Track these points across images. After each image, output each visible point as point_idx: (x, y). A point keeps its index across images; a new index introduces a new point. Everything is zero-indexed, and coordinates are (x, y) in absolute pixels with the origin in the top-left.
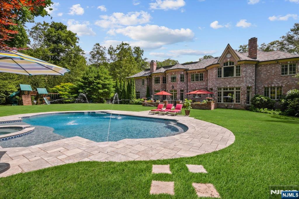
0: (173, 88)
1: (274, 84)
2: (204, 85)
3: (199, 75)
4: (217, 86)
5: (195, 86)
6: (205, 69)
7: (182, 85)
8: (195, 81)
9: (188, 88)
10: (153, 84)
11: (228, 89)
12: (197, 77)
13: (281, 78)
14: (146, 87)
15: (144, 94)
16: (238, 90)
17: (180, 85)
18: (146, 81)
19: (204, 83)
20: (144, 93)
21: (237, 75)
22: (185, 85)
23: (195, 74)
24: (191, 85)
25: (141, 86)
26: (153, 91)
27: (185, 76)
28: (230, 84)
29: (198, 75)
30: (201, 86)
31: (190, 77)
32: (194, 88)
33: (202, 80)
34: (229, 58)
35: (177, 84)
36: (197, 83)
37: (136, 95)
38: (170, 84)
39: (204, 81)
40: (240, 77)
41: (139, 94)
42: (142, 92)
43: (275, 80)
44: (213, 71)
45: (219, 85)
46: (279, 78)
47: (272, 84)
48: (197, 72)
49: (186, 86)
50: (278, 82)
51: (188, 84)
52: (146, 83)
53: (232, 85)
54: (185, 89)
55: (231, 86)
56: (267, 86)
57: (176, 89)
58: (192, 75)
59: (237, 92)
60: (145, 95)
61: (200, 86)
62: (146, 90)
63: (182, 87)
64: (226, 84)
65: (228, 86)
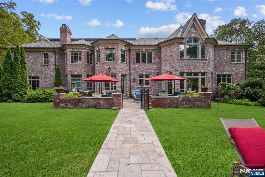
0: (109, 71)
1: (226, 71)
2: (154, 69)
3: (147, 55)
4: (180, 69)
5: (142, 69)
6: (157, 47)
7: (123, 67)
8: (141, 63)
9: (131, 72)
10: (69, 62)
11: (193, 75)
12: (144, 57)
13: (231, 65)
14: (52, 67)
15: (48, 80)
16: (203, 77)
17: (121, 67)
18: (54, 57)
19: (154, 66)
20: (49, 78)
21: (202, 57)
22: (127, 68)
23: (141, 53)
24: (136, 68)
25: (42, 66)
26: (69, 76)
27: (127, 54)
28: (195, 68)
29: (145, 54)
30: (150, 71)
31: (135, 57)
32: (141, 73)
33: (151, 62)
34: (194, 33)
35: (117, 64)
36: (144, 66)
37: (30, 81)
38: (103, 64)
39: (154, 63)
40: (206, 60)
41: (38, 81)
42: (44, 76)
43: (227, 67)
44: (174, 49)
45: (182, 69)
46: (230, 65)
47: (224, 71)
48: (144, 50)
49: (128, 70)
50: (229, 69)
51: (132, 66)
52: (52, 59)
53: (198, 70)
54: (127, 74)
55: (196, 70)
56: (220, 74)
57: (115, 72)
58: (136, 54)
59: (202, 78)
60: (50, 82)
61: (148, 69)
62: (54, 74)
63: (124, 71)
64: (190, 67)
65: (193, 71)
